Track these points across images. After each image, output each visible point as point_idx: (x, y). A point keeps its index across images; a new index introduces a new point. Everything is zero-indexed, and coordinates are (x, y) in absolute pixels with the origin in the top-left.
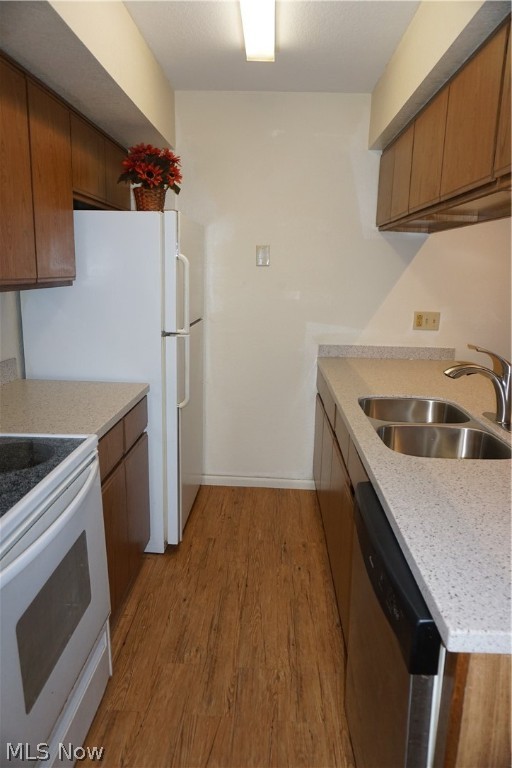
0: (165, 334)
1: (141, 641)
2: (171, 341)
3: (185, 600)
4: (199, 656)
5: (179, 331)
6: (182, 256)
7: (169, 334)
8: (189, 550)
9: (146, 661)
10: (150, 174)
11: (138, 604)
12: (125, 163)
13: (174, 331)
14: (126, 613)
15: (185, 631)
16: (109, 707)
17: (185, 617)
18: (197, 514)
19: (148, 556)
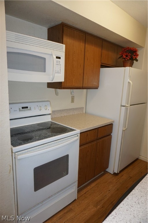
0: (122, 106)
1: (90, 195)
2: (123, 108)
3: (109, 191)
4: (102, 209)
5: (126, 105)
6: (131, 82)
7: (123, 106)
8: (121, 177)
9: (87, 201)
10: (127, 56)
11: (96, 185)
12: (120, 53)
13: (124, 105)
14: (91, 185)
15: (103, 199)
16: (71, 207)
17: (106, 196)
18: (131, 167)
19: (108, 173)
